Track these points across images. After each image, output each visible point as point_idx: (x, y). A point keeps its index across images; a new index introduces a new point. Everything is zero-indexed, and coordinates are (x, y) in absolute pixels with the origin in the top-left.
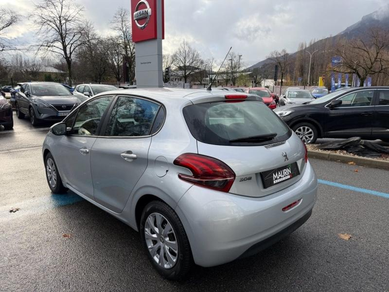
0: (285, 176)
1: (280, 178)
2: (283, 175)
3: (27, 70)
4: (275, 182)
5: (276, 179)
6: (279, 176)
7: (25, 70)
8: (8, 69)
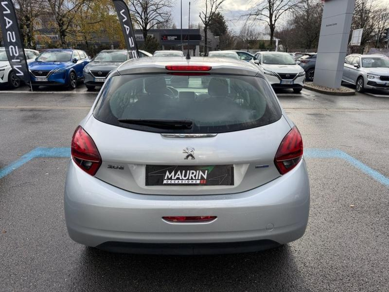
0: (188, 179)
1: (178, 179)
2: (185, 176)
3: (247, 39)
4: (165, 182)
5: (168, 179)
6: (177, 176)
7: (246, 39)
8: (233, 39)
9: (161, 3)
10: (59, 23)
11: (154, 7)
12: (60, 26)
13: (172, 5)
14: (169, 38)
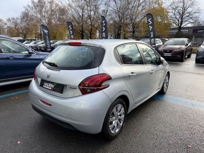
0: (48, 87)
4: (44, 86)
9: (193, 11)
10: (133, 28)
11: (188, 15)
12: (133, 29)
13: (201, 12)
14: (199, 31)
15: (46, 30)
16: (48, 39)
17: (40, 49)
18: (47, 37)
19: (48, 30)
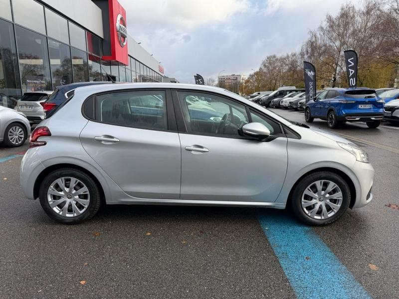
15: (310, 71)
16: (311, 89)
17: (301, 107)
18: (311, 84)
19: (314, 71)
